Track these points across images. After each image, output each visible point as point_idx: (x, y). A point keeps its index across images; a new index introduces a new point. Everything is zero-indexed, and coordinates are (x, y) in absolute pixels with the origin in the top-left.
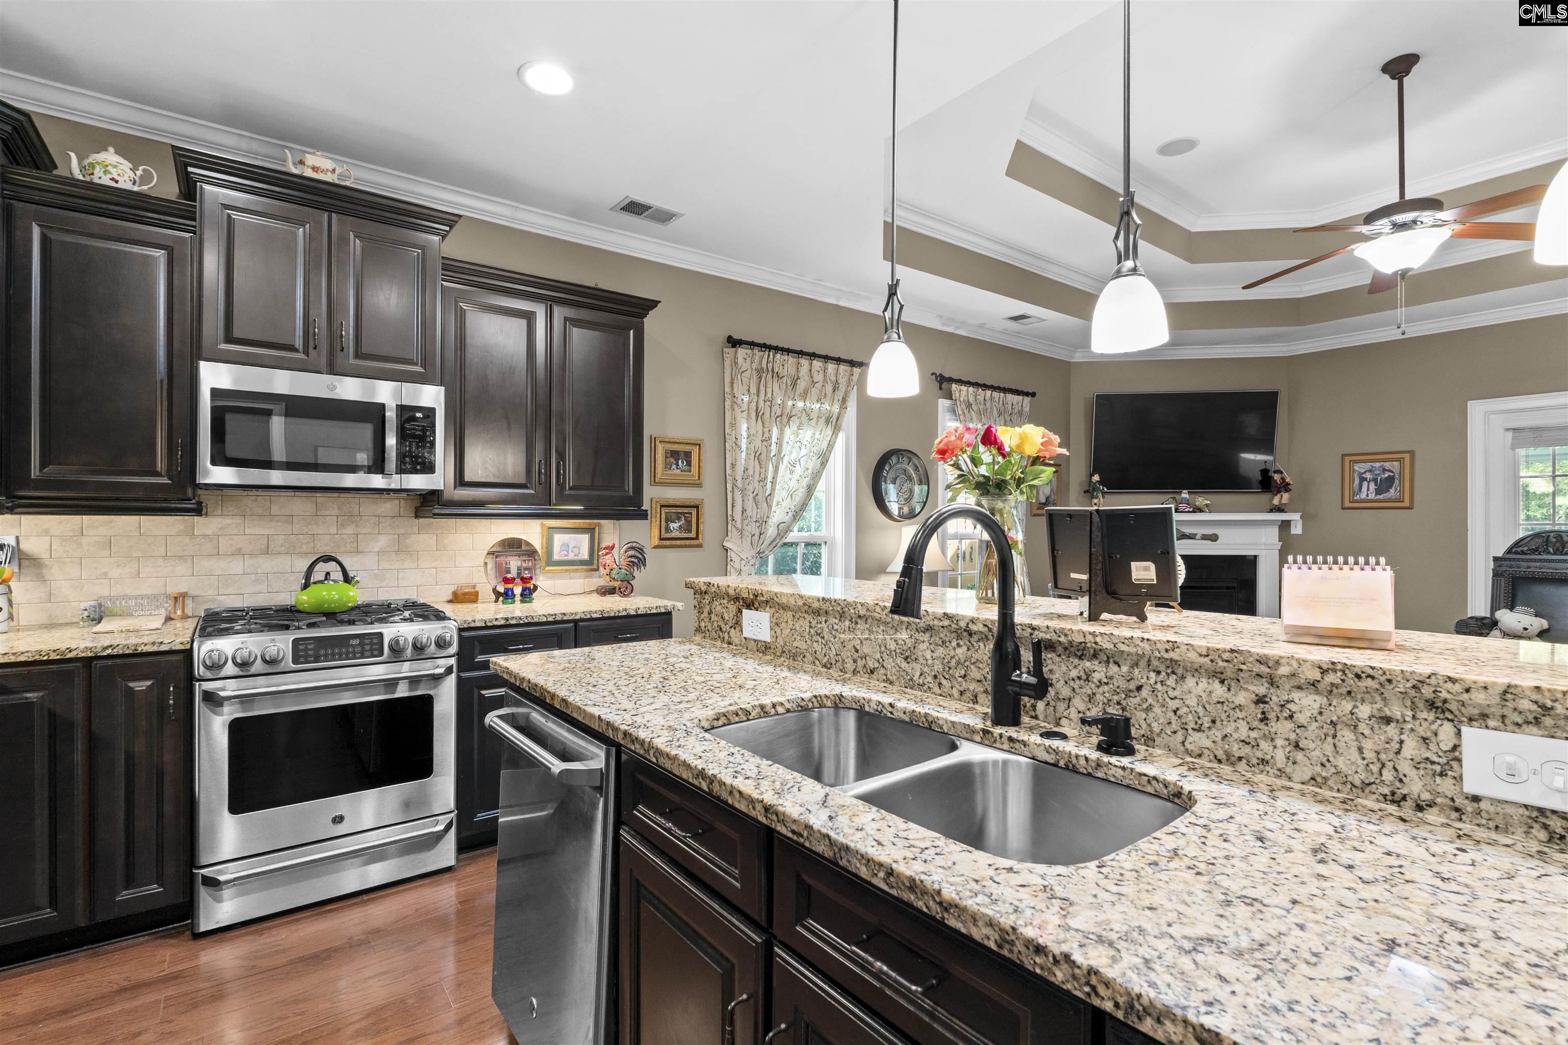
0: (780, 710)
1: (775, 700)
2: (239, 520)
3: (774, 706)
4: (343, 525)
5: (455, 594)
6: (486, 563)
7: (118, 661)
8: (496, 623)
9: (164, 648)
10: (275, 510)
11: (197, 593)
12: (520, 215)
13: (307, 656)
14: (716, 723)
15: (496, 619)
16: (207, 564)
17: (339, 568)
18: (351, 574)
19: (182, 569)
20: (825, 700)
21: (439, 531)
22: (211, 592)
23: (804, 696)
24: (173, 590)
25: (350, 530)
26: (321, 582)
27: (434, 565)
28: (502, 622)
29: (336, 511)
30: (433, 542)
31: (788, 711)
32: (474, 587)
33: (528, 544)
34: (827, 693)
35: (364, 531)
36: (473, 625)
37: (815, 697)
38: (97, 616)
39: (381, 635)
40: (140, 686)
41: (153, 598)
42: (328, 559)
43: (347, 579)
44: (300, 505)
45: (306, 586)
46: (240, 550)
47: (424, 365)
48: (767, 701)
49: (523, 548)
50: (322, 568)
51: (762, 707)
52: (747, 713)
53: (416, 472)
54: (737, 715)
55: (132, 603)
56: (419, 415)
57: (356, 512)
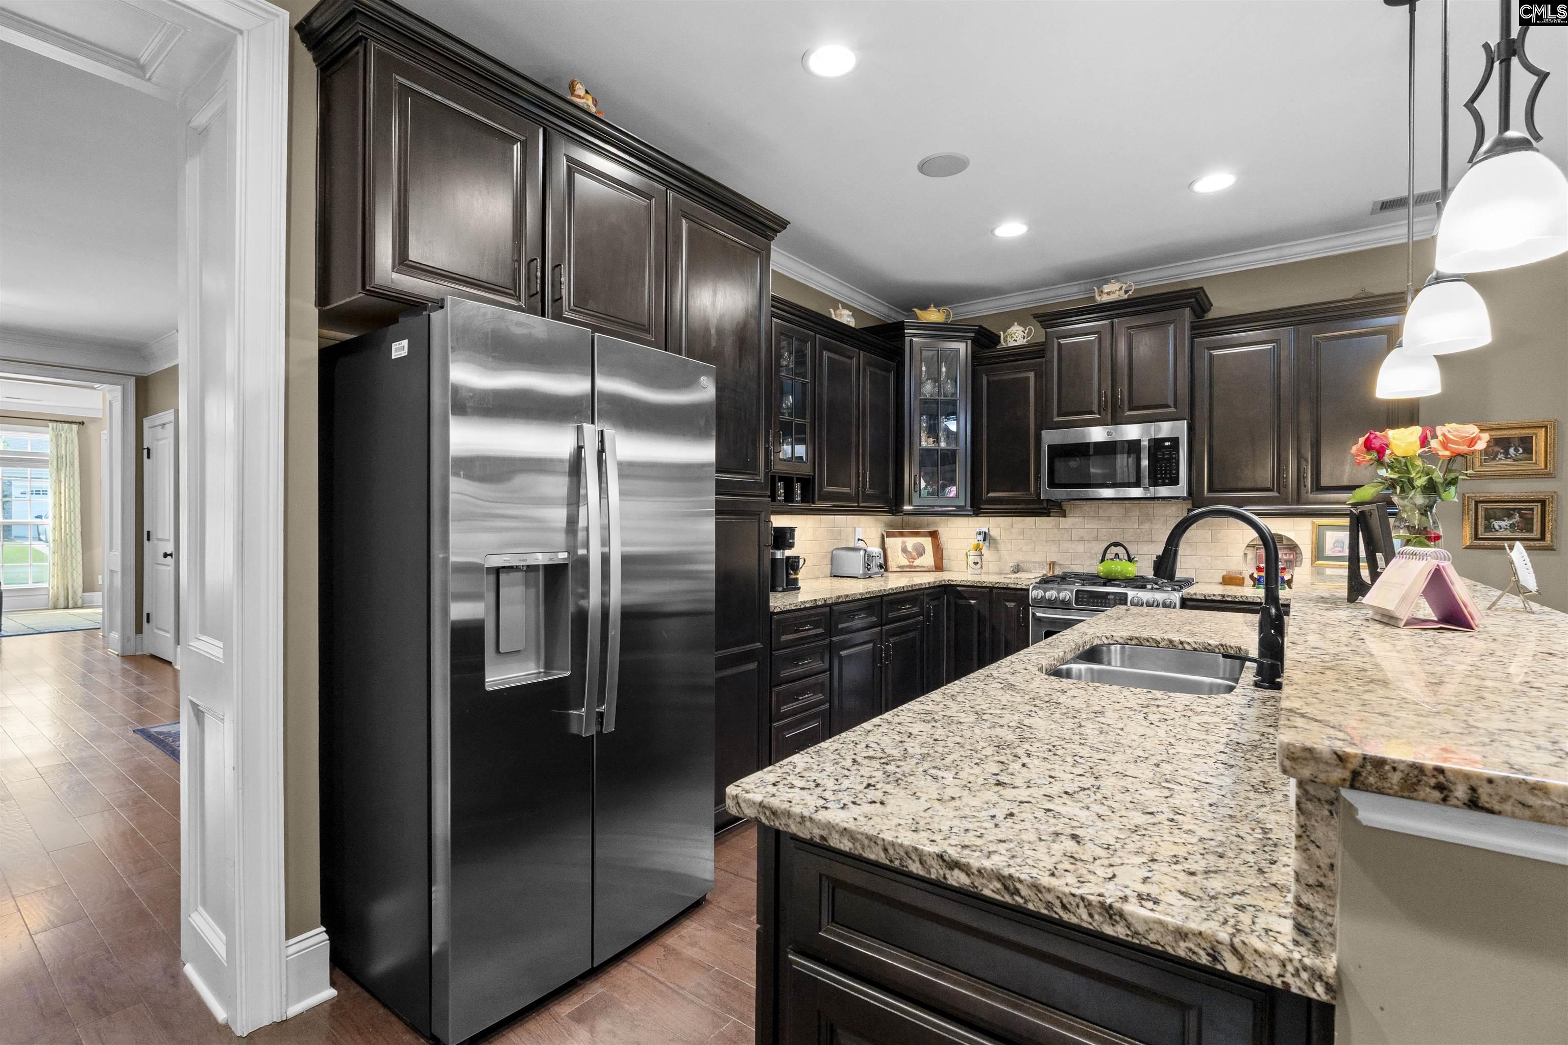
0: (1187, 647)
1: (1183, 639)
2: (1081, 519)
3: (1181, 643)
4: (1142, 522)
5: (1224, 577)
6: (1245, 554)
7: (1003, 591)
8: (1214, 598)
9: (1018, 587)
10: (1101, 513)
11: (1061, 562)
12: (1286, 252)
13: (1082, 601)
14: (1129, 642)
15: (1214, 595)
16: (1067, 545)
17: (1125, 552)
18: (1132, 556)
19: (1054, 548)
20: (1229, 649)
21: (1214, 528)
22: (1068, 562)
23: (1211, 642)
24: (1049, 560)
25: (1147, 526)
26: (1112, 559)
27: (1209, 553)
28: (1219, 598)
29: (1137, 513)
30: (1208, 536)
31: (1195, 650)
32: (1241, 573)
33: (1289, 539)
34: (1232, 645)
35: (1157, 527)
36: (1194, 597)
37: (1222, 645)
38: (1017, 569)
39: (1126, 594)
40: (1012, 605)
41: (1040, 563)
42: (1116, 544)
43: (1130, 560)
44: (1115, 510)
45: (1102, 560)
46: (1082, 538)
47: (1175, 407)
48: (1176, 638)
49: (1285, 542)
50: (1114, 550)
51: (1171, 641)
52: (1157, 642)
53: (1164, 484)
54: (1148, 641)
55: (1031, 565)
56: (1167, 444)
57: (1151, 513)
